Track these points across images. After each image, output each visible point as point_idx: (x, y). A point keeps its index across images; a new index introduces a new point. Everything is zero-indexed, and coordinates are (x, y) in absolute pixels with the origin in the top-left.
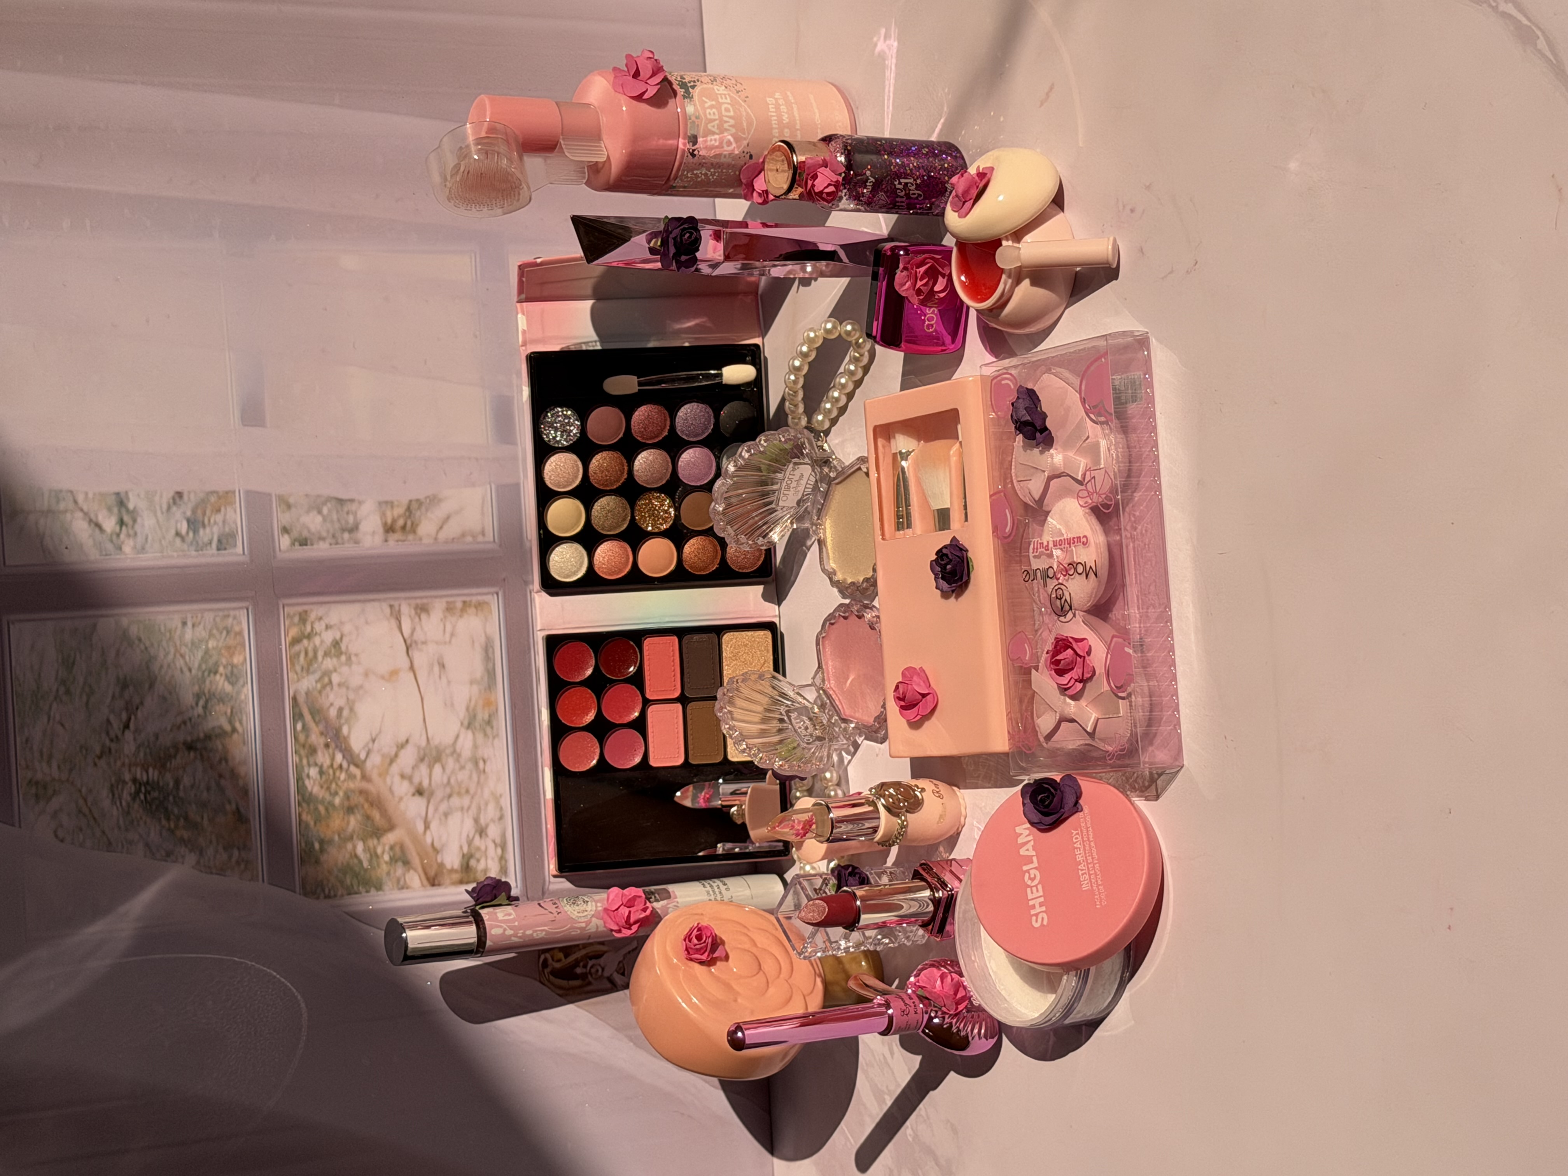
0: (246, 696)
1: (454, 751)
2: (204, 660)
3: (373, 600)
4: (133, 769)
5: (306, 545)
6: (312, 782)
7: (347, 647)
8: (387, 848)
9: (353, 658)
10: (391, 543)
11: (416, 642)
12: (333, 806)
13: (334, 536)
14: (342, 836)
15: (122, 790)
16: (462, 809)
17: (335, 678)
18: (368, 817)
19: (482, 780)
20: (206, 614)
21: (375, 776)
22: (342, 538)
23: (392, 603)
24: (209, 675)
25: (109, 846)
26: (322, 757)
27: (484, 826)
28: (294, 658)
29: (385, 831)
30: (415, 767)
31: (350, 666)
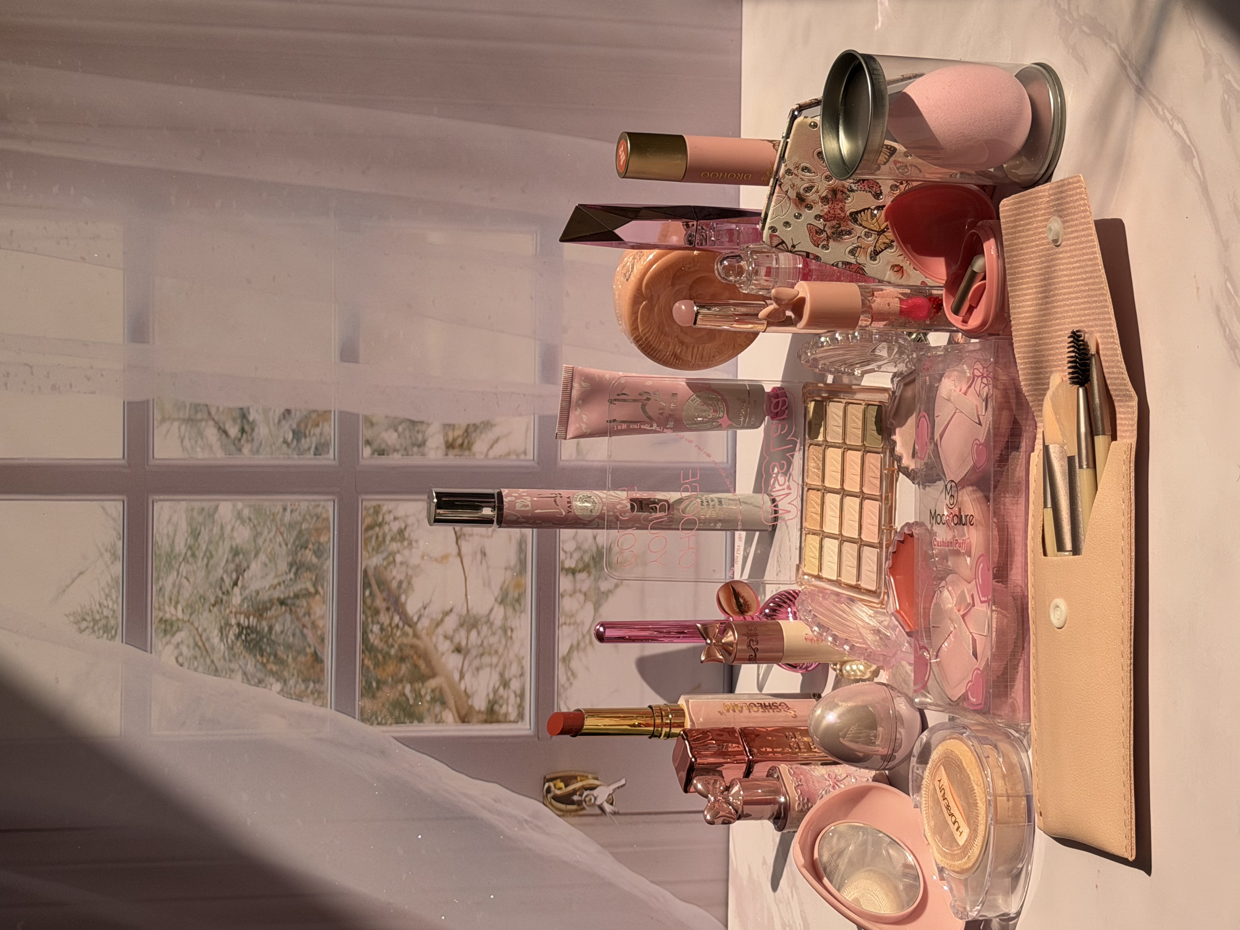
0: (328, 567)
1: (488, 621)
2: (298, 537)
4: (238, 616)
5: (383, 455)
6: (374, 636)
7: (409, 535)
8: (429, 691)
9: (413, 544)
10: (451, 456)
11: (464, 535)
12: (389, 656)
13: (405, 449)
14: (394, 678)
15: (229, 631)
16: (491, 665)
17: (399, 558)
18: (416, 666)
19: (508, 644)
20: (302, 504)
21: (423, 634)
22: (412, 450)
24: (301, 549)
25: (216, 672)
26: (384, 618)
27: (507, 680)
28: (367, 541)
29: (429, 678)
30: (456, 630)
31: (411, 549)
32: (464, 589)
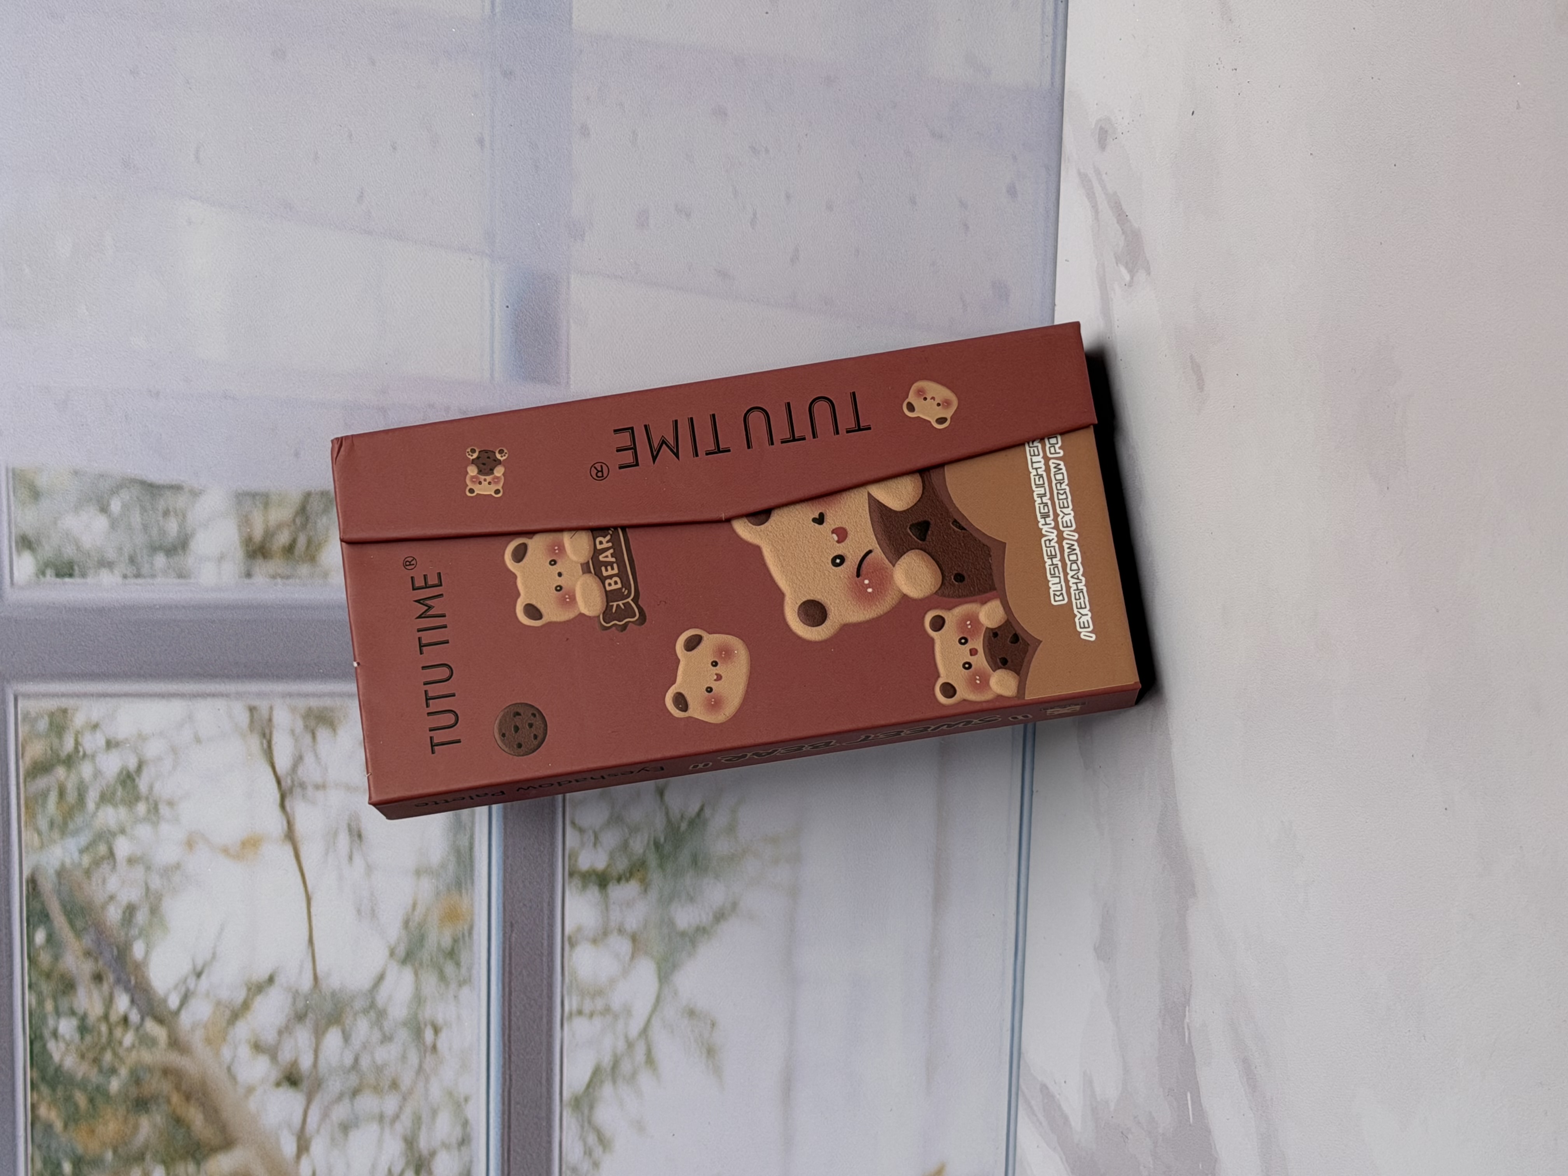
1: (372, 1005)
3: (213, 695)
5: (71, 575)
6: (62, 1045)
7: (151, 788)
9: (164, 810)
10: (261, 579)
11: (303, 786)
12: (106, 1095)
13: (132, 560)
14: (120, 1150)
16: (381, 1118)
17: (123, 847)
18: (178, 1121)
19: (426, 1067)
21: (197, 1041)
22: (152, 563)
23: (256, 703)
26: (88, 1001)
27: (425, 1152)
28: (33, 804)
29: (214, 1150)
30: (284, 1031)
31: (155, 824)
32: (306, 925)
